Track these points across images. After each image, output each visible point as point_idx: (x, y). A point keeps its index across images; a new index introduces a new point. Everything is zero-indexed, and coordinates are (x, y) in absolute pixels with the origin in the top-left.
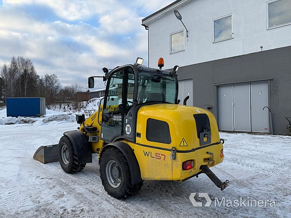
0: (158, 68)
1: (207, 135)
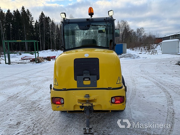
0: (89, 17)
1: (88, 79)
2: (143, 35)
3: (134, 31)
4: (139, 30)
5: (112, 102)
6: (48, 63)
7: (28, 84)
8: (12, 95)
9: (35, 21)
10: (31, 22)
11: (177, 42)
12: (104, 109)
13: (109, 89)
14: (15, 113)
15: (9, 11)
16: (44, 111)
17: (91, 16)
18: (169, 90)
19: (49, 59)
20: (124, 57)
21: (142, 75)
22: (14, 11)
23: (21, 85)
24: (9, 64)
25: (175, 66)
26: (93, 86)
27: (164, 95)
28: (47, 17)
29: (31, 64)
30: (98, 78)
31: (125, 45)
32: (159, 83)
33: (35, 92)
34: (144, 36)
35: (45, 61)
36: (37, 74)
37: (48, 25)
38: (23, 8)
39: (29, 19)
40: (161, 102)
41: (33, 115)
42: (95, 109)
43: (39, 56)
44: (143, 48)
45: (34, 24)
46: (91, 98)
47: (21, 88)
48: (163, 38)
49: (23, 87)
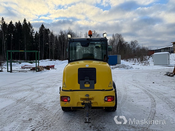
0: (89, 37)
1: (88, 83)
2: (137, 46)
3: (128, 43)
4: (132, 43)
5: (105, 101)
6: (48, 72)
7: (32, 89)
8: (19, 98)
9: (35, 32)
10: (32, 33)
11: (167, 55)
12: (99, 105)
13: (103, 90)
14: (25, 113)
15: (11, 23)
16: (50, 111)
17: (91, 37)
18: (154, 96)
19: (48, 68)
20: (118, 67)
21: (133, 84)
22: (16, 23)
23: (26, 90)
24: (11, 72)
25: (163, 76)
26: (92, 88)
27: (150, 100)
28: (47, 29)
29: (32, 72)
30: (95, 83)
31: (119, 57)
32: (147, 90)
33: (40, 97)
34: (138, 48)
35: (45, 70)
36: (39, 82)
37: (48, 37)
38: (25, 20)
39: (30, 30)
40: (146, 105)
41: (41, 114)
42: (93, 105)
43: (40, 65)
44: (137, 60)
45: (34, 36)
46: (90, 97)
47: (26, 93)
48: (155, 50)
49: (28, 92)
